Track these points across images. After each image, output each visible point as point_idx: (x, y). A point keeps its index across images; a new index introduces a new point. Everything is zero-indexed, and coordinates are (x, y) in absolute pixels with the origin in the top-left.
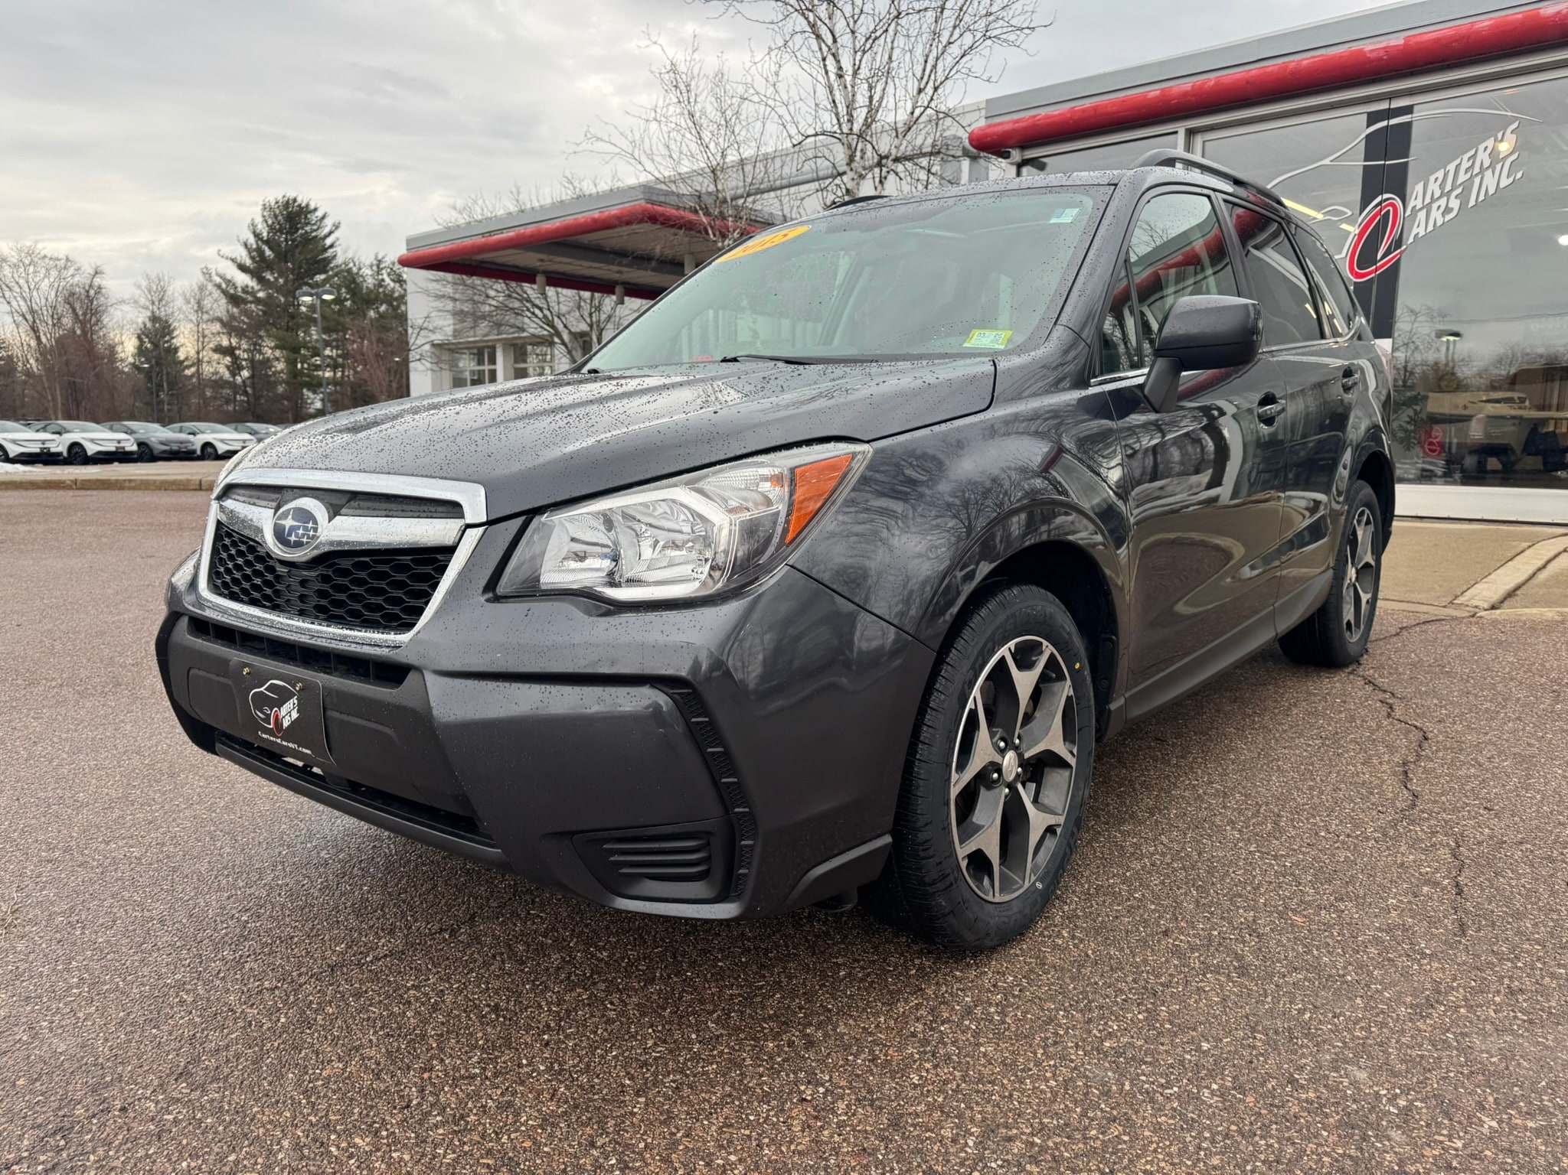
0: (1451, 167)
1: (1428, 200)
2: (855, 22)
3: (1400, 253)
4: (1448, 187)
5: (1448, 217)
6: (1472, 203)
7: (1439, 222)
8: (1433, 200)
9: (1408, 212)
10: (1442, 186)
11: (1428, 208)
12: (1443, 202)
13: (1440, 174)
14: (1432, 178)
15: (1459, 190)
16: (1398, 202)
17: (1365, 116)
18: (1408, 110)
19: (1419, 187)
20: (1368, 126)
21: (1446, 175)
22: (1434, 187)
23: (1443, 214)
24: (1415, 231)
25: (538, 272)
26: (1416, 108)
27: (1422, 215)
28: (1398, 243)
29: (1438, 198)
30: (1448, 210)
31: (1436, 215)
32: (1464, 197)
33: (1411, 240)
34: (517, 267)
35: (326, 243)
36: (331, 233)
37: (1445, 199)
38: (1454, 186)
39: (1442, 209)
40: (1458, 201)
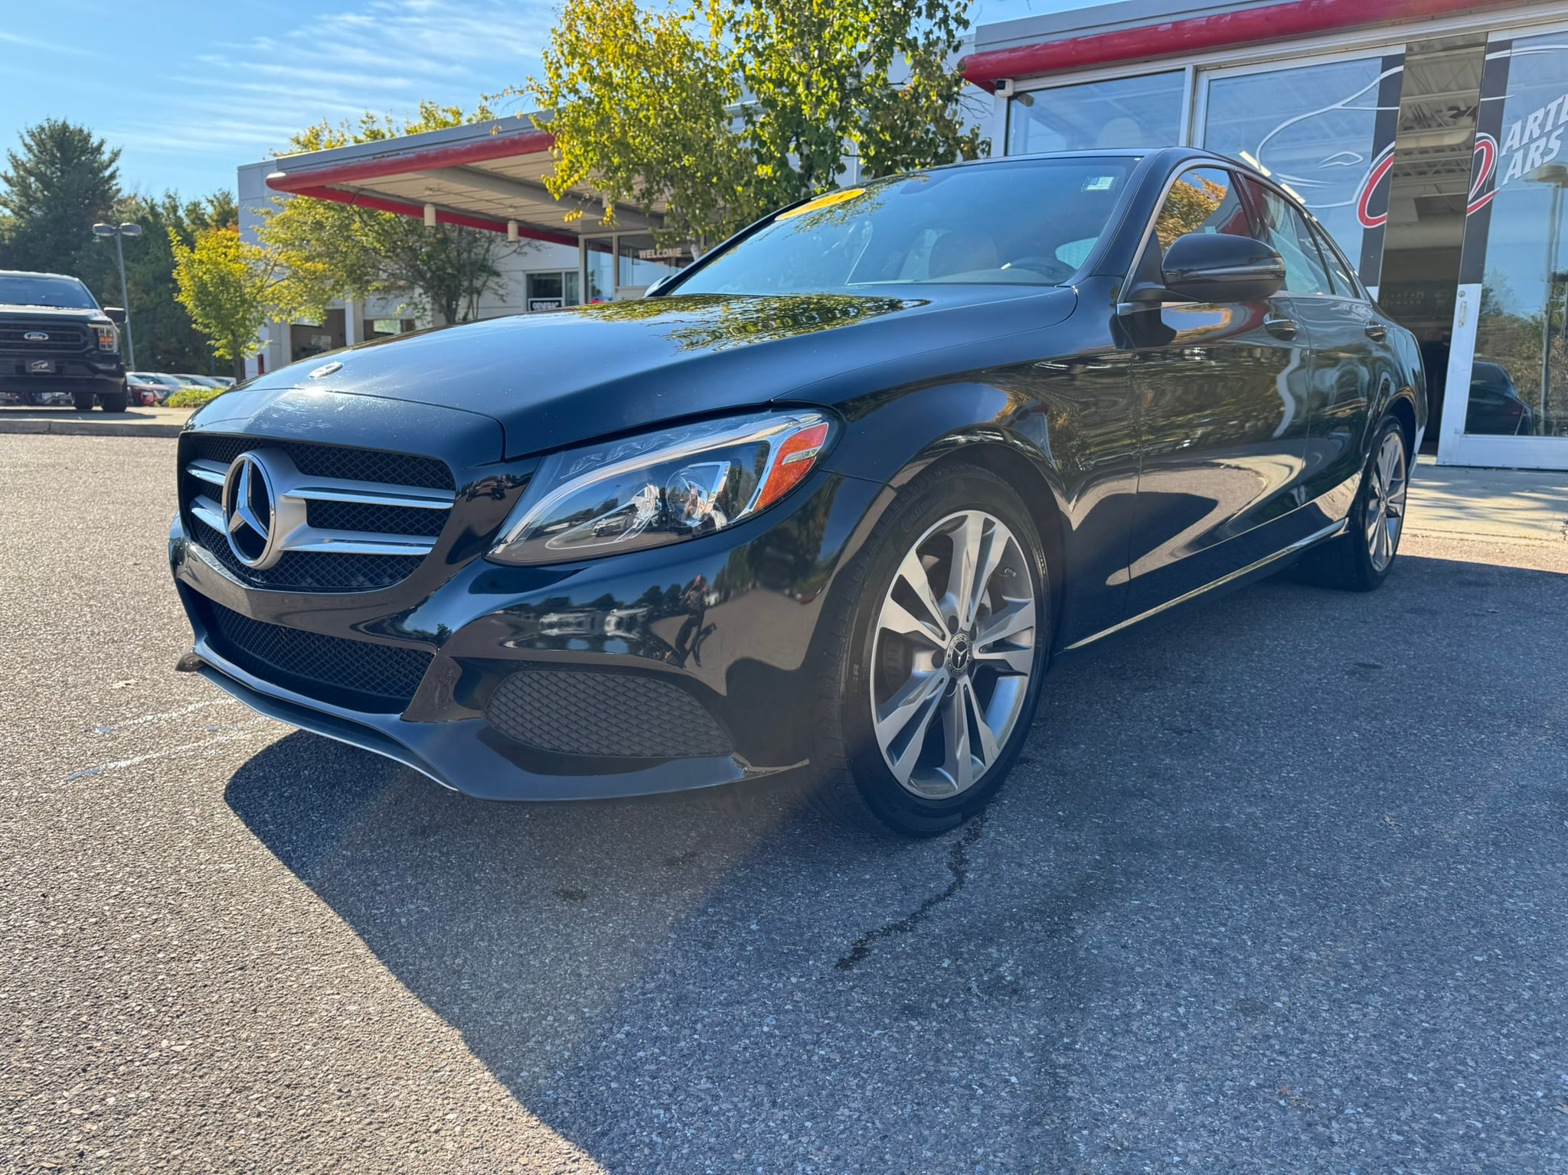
0: (1553, 107)
1: (1525, 140)
3: (1493, 195)
4: (1548, 128)
5: (1547, 159)
7: (1538, 163)
8: (1532, 140)
9: (1504, 153)
10: (1542, 126)
11: (1526, 148)
12: (1542, 142)
13: (1540, 113)
14: (1531, 117)
15: (1561, 130)
16: (1493, 141)
18: (1506, 45)
19: (1517, 127)
20: (1382, 71)
21: (1547, 113)
22: (1533, 127)
23: (1543, 155)
24: (1510, 172)
25: (425, 203)
26: (1514, 44)
27: (1519, 155)
28: (1490, 185)
29: (1538, 138)
30: (1547, 151)
31: (1534, 155)
33: (1505, 182)
34: (399, 197)
35: (107, 173)
36: (112, 161)
37: (1545, 139)
38: (1555, 127)
39: (1541, 150)
40: (1559, 142)
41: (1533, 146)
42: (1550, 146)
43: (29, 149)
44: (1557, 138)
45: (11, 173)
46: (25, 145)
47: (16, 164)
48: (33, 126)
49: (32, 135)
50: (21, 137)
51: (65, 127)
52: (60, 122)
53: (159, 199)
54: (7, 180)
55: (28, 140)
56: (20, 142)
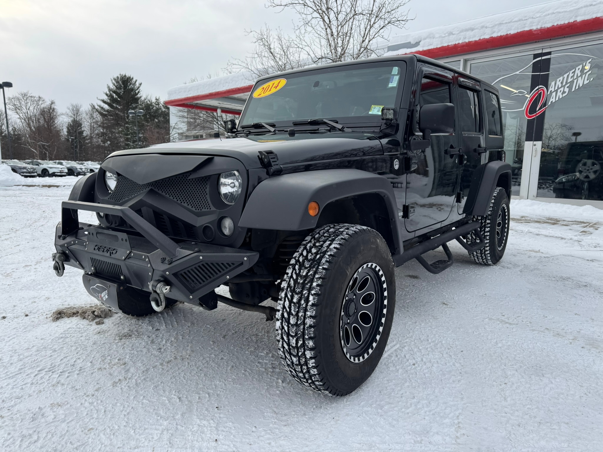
0: (566, 76)
1: (556, 88)
2: (338, 15)
3: (545, 108)
4: (564, 84)
5: (564, 95)
6: (573, 90)
7: (561, 97)
8: (558, 88)
9: (549, 93)
10: (562, 83)
11: (556, 91)
12: (562, 89)
15: (569, 85)
16: (545, 89)
17: (533, 55)
18: (549, 53)
19: (553, 83)
20: (534, 60)
23: (562, 94)
24: (551, 100)
26: (552, 52)
27: (554, 94)
28: (545, 105)
29: (561, 88)
30: (564, 92)
31: (559, 94)
32: (570, 88)
33: (550, 103)
34: (210, 106)
35: (137, 91)
36: (139, 87)
37: (563, 88)
38: (567, 83)
39: (562, 92)
40: (568, 89)
41: (559, 91)
42: (565, 90)
43: (114, 85)
44: (567, 87)
45: (108, 93)
46: (113, 83)
47: (110, 90)
48: (115, 77)
49: (115, 79)
50: (112, 80)
51: (125, 76)
52: (124, 75)
53: (154, 100)
54: (107, 95)
55: (114, 81)
56: (111, 82)
